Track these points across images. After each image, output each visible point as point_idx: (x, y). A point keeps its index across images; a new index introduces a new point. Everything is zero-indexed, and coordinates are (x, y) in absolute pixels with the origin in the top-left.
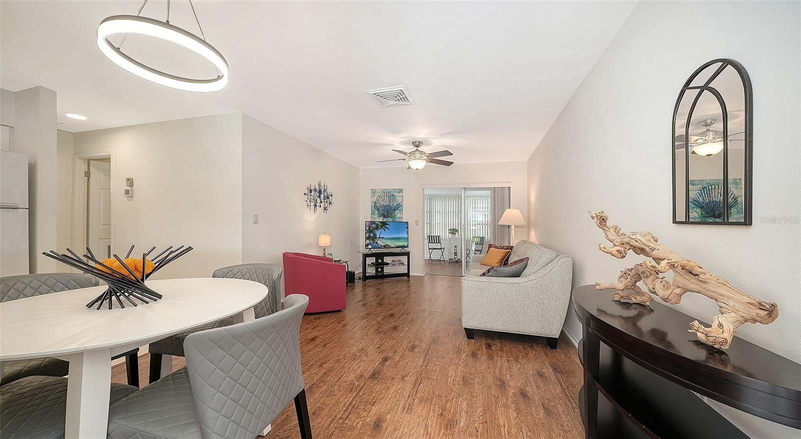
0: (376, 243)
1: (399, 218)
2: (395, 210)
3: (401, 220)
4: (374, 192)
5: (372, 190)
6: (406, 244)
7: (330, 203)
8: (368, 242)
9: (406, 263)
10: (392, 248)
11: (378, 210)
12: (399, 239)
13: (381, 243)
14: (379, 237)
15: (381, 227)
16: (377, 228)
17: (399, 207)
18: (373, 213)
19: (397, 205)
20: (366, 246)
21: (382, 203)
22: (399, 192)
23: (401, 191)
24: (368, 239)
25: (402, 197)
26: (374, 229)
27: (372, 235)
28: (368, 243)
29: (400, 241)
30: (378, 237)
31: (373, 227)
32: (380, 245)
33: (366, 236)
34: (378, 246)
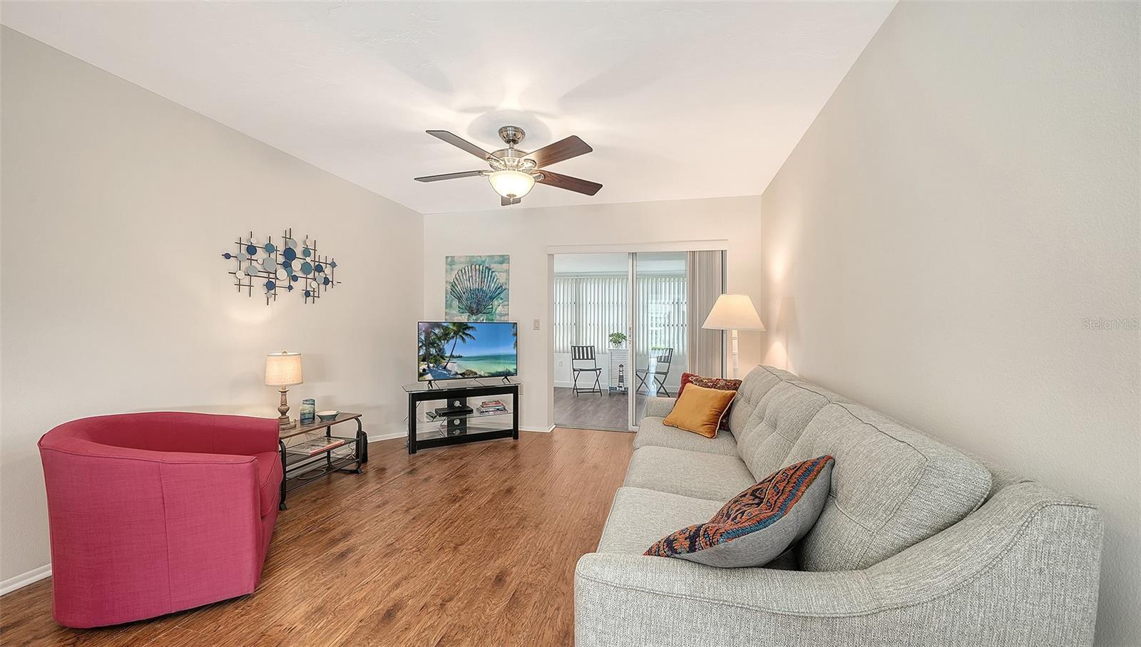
0: (445, 368)
1: (501, 315)
2: (492, 298)
3: (504, 319)
4: (451, 262)
5: (447, 257)
6: (511, 368)
7: (326, 282)
8: (424, 366)
9: (510, 408)
10: (481, 377)
11: (459, 299)
12: (496, 358)
13: (454, 367)
14: (452, 356)
15: (456, 333)
16: (446, 336)
17: (500, 292)
18: (448, 306)
19: (497, 289)
20: (421, 375)
21: (467, 284)
22: (501, 263)
23: (504, 259)
24: (424, 360)
25: (507, 271)
26: (439, 339)
27: (433, 351)
28: (424, 370)
29: (500, 363)
30: (448, 354)
31: (435, 334)
32: (452, 373)
33: (420, 354)
34: (449, 374)
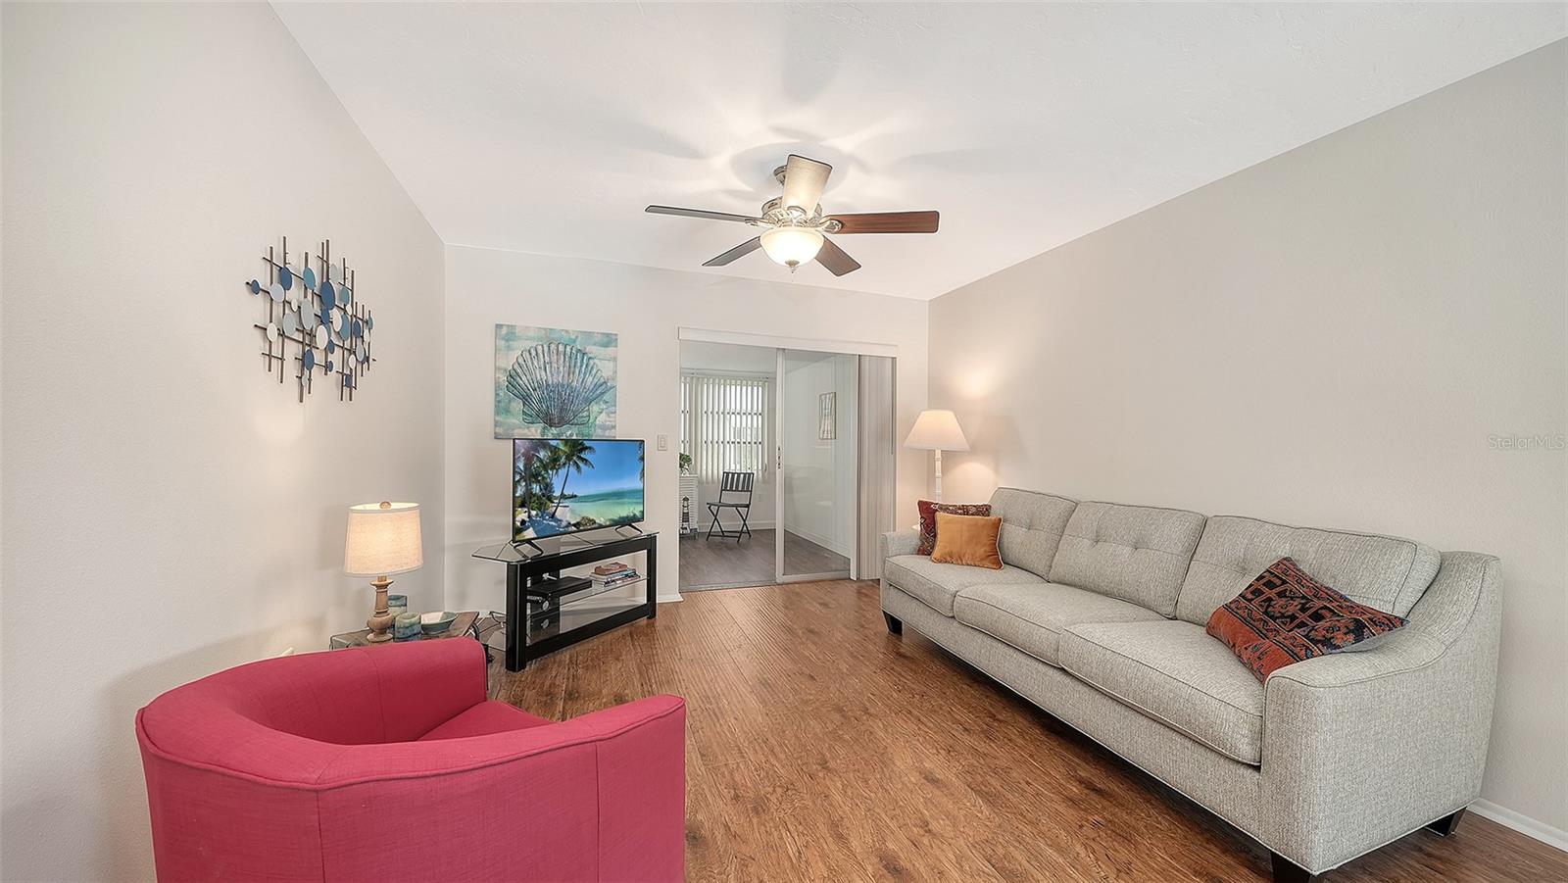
0: (553, 517)
1: (604, 428)
2: (589, 401)
3: (608, 434)
4: (506, 334)
5: (499, 326)
6: (636, 510)
7: (366, 356)
8: (522, 515)
9: (643, 572)
10: (601, 527)
11: (525, 399)
12: (618, 496)
13: (566, 514)
14: (563, 496)
15: (569, 458)
16: (554, 463)
17: (602, 391)
18: (501, 408)
19: (597, 386)
20: (517, 531)
21: (540, 375)
22: (606, 345)
23: (609, 341)
24: (522, 505)
25: (615, 359)
26: (545, 467)
27: (536, 488)
28: (523, 522)
29: (624, 503)
30: (557, 493)
31: (541, 461)
32: (564, 524)
33: (517, 495)
34: (559, 526)
